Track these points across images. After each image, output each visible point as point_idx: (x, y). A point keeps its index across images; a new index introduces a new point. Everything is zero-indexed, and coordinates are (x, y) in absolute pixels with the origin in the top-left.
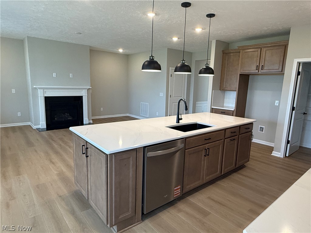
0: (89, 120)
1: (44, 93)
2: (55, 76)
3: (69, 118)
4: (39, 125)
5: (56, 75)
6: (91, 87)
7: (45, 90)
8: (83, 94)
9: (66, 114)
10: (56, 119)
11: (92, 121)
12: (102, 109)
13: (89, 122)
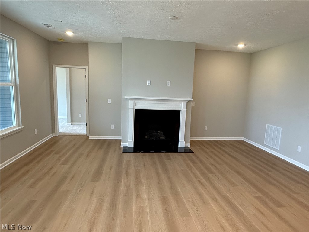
0: (185, 143)
1: (135, 104)
2: (150, 85)
3: (162, 137)
4: (126, 143)
5: (150, 83)
6: (192, 100)
7: (136, 102)
8: (182, 107)
9: (159, 132)
10: (146, 137)
11: (190, 144)
12: (206, 128)
13: (185, 145)
